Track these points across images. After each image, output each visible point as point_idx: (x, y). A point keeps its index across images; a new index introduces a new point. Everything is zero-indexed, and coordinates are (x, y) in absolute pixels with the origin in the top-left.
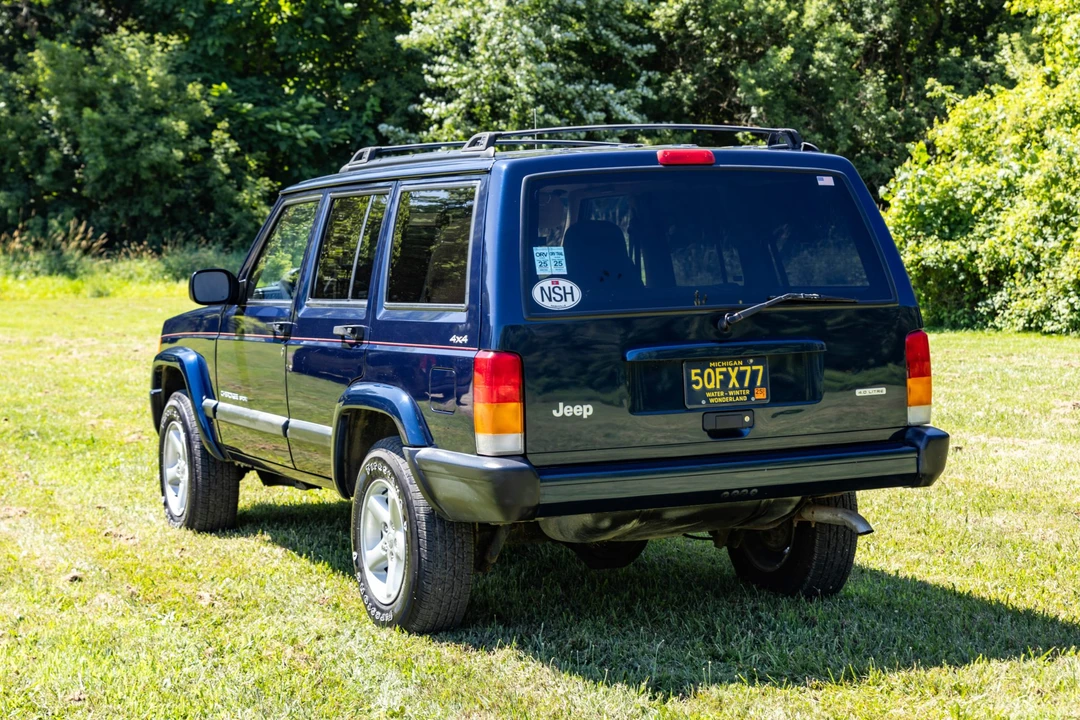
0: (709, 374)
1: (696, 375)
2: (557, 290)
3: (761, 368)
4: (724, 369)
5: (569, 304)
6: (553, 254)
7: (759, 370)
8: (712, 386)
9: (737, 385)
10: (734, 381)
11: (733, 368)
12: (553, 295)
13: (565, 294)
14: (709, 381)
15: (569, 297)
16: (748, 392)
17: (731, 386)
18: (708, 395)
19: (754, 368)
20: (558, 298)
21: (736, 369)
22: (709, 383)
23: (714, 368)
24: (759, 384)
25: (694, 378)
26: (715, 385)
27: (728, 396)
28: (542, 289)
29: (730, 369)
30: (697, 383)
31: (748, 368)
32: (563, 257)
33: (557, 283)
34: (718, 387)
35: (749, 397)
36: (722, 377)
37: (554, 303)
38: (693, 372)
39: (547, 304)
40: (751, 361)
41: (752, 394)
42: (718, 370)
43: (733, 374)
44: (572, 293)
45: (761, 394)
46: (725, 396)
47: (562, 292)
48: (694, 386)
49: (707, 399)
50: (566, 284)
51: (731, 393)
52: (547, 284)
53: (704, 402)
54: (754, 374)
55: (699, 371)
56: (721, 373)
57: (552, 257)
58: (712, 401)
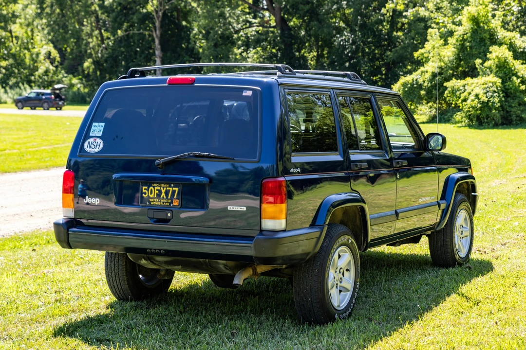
0: (151, 190)
1: (145, 189)
2: (94, 143)
3: (177, 189)
4: (159, 188)
5: (97, 150)
6: (100, 126)
7: (176, 190)
8: (152, 196)
9: (165, 197)
10: (163, 194)
11: (163, 188)
12: (92, 145)
13: (97, 145)
14: (151, 193)
15: (98, 146)
16: (170, 201)
17: (162, 197)
18: (151, 200)
19: (174, 189)
20: (93, 147)
21: (165, 188)
22: (151, 194)
23: (154, 187)
24: (175, 197)
25: (144, 191)
26: (154, 195)
27: (160, 202)
28: (89, 142)
29: (162, 188)
30: (145, 193)
31: (171, 189)
32: (103, 128)
33: (96, 140)
34: (155, 197)
35: (170, 203)
36: (157, 192)
37: (91, 149)
38: (144, 188)
39: (88, 150)
40: (172, 185)
41: (172, 202)
42: (156, 188)
43: (163, 191)
44: (99, 145)
45: (176, 203)
46: (159, 202)
47: (96, 145)
48: (144, 195)
49: (150, 202)
50: (99, 141)
51: (162, 200)
52: (91, 140)
53: (148, 203)
54: (174, 192)
55: (146, 187)
56: (157, 190)
57: (99, 128)
58: (152, 203)
